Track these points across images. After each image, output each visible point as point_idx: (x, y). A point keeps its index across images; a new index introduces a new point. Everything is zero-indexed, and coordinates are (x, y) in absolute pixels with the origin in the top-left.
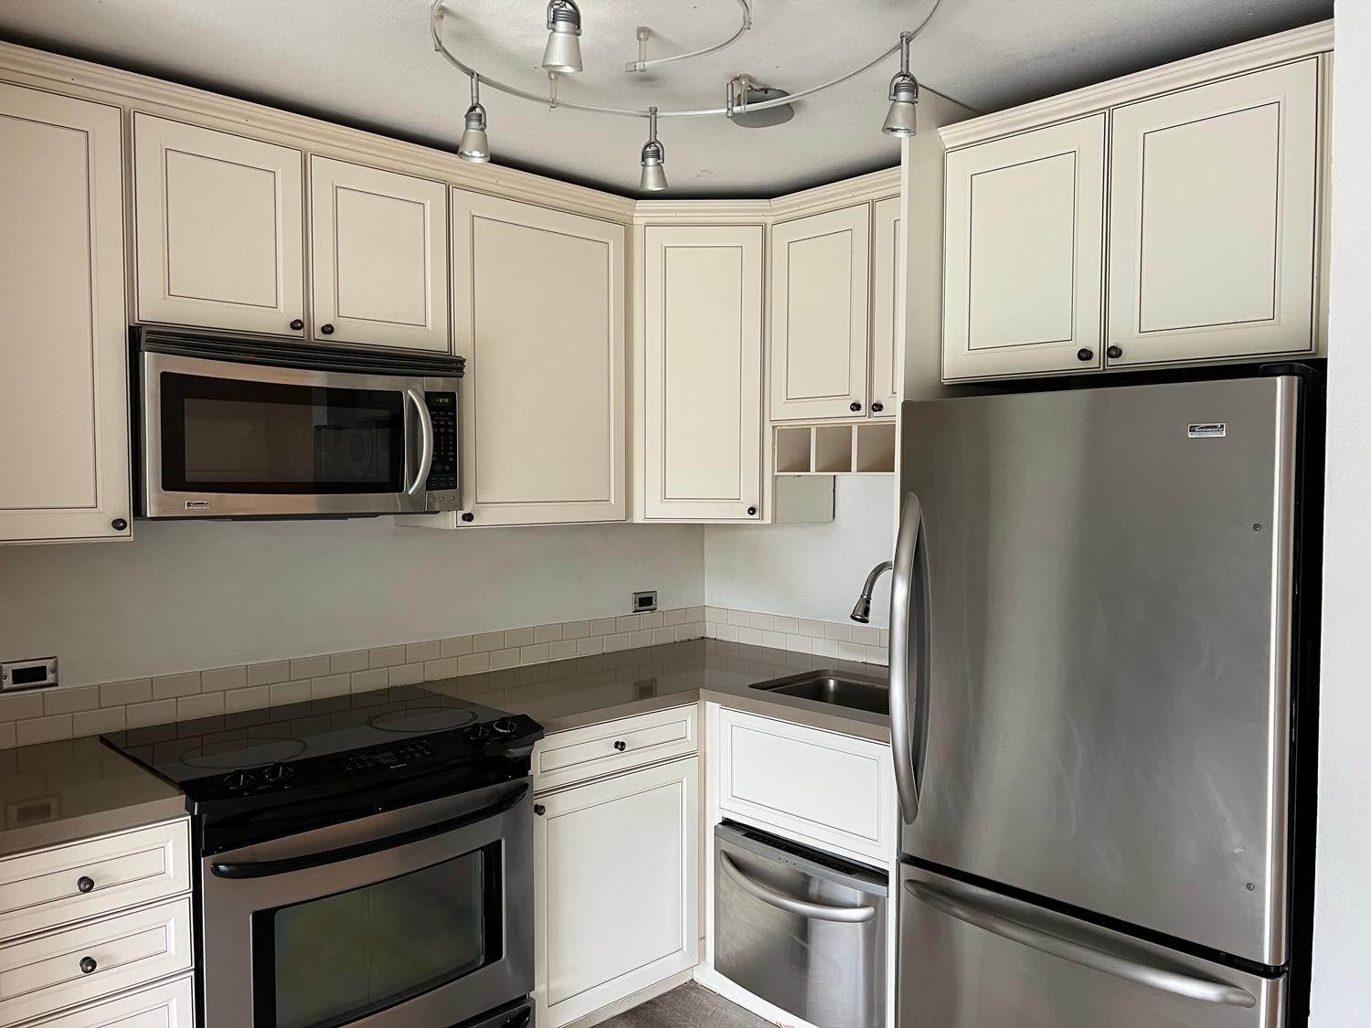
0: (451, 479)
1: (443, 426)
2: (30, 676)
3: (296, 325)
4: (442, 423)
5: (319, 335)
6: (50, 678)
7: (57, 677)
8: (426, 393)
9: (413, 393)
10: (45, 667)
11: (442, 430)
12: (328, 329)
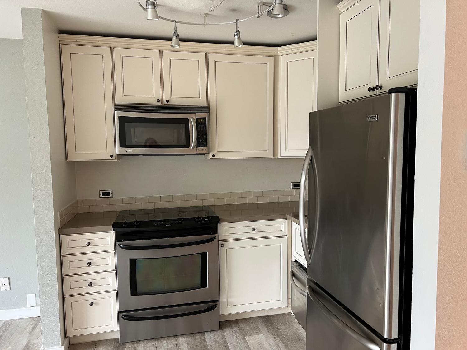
0: (205, 144)
1: (201, 128)
2: (106, 194)
3: (158, 101)
4: (202, 127)
5: (166, 103)
6: (111, 195)
7: (112, 195)
8: (196, 118)
9: (192, 118)
10: (109, 192)
11: (202, 129)
12: (168, 101)
